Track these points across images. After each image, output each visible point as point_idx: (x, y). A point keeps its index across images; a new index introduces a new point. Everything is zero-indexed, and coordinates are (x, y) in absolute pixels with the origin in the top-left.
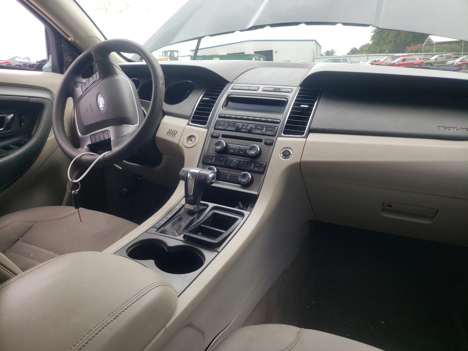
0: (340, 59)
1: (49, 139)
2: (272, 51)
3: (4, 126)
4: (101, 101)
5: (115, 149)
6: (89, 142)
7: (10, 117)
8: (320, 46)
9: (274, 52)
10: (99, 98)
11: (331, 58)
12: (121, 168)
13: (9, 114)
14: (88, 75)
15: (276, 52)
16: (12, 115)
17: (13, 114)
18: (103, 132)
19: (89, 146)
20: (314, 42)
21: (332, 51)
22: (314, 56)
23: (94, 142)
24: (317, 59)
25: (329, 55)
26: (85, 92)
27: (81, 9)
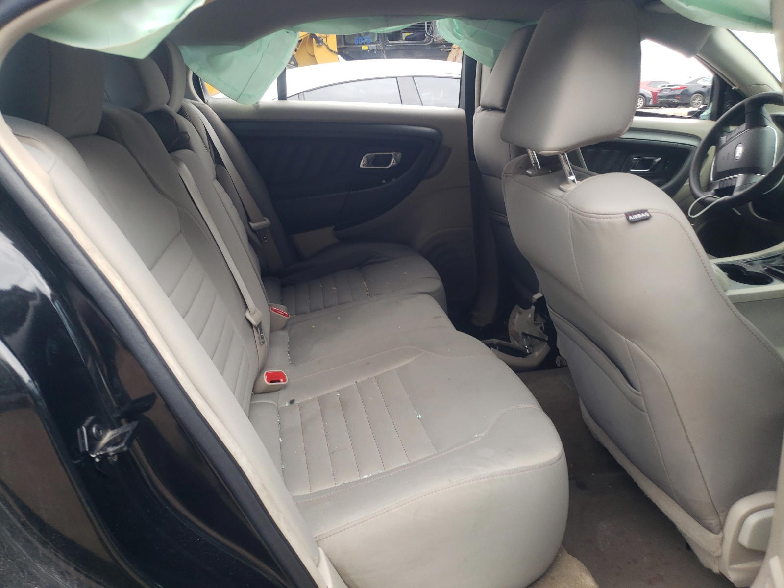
1: (685, 184)
3: (651, 167)
4: (740, 151)
5: (736, 193)
6: (717, 187)
7: (657, 160)
10: (738, 148)
12: (740, 214)
13: (657, 157)
14: (739, 124)
16: (660, 159)
17: (660, 157)
18: (732, 179)
19: (716, 190)
23: (721, 186)
26: (728, 142)
27: (755, 59)
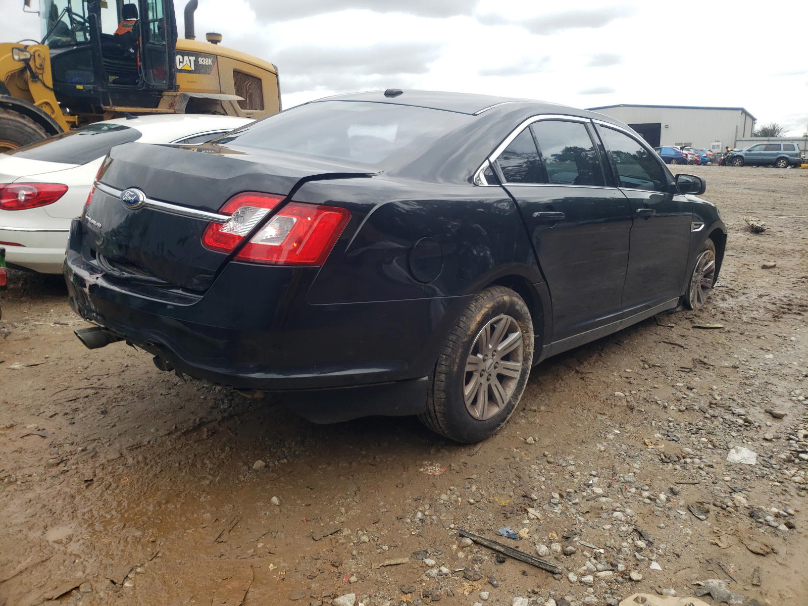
0: (780, 145)
2: (659, 125)
8: (754, 119)
9: (663, 126)
11: (768, 140)
15: (667, 127)
20: (740, 111)
21: (774, 128)
22: (736, 136)
24: (741, 142)
25: (766, 136)
